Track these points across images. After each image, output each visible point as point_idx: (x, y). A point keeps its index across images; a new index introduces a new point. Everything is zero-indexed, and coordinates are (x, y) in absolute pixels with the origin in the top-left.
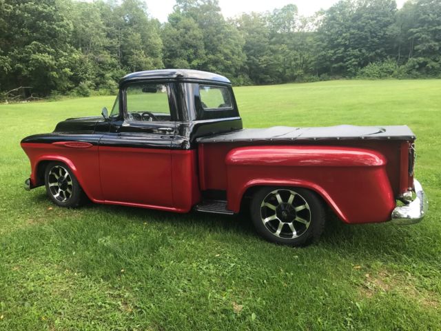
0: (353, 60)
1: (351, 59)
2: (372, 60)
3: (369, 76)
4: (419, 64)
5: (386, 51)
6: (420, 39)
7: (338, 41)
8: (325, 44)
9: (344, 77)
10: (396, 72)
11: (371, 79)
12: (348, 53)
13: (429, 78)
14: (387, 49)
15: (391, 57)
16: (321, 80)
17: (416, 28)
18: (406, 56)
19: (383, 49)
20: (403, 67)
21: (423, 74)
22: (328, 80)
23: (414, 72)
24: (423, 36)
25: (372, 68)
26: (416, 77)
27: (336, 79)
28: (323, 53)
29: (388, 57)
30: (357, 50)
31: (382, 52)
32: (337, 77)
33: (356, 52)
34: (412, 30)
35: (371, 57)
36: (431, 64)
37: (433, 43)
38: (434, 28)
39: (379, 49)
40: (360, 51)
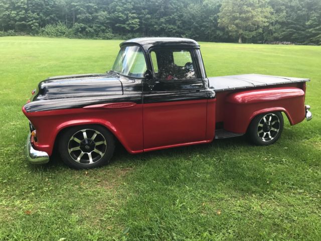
0: (34, 21)
1: (32, 20)
2: (48, 22)
3: (49, 34)
4: (81, 28)
5: (57, 16)
6: (80, 11)
7: (18, 4)
8: (7, 6)
9: (28, 34)
10: (67, 33)
11: (50, 37)
12: (29, 15)
13: (88, 39)
14: (58, 15)
15: (61, 22)
16: (8, 35)
17: (76, 2)
18: (71, 22)
19: (54, 15)
20: (70, 30)
21: (84, 35)
22: (15, 35)
23: (79, 34)
24: (81, 9)
25: (49, 28)
26: (80, 38)
27: (21, 35)
28: (7, 13)
29: (59, 21)
30: (36, 13)
31: (54, 17)
32: (22, 33)
33: (35, 15)
34: (73, 3)
35: (47, 20)
36: (88, 29)
37: (88, 15)
38: (87, 4)
39: (52, 14)
40: (38, 14)
